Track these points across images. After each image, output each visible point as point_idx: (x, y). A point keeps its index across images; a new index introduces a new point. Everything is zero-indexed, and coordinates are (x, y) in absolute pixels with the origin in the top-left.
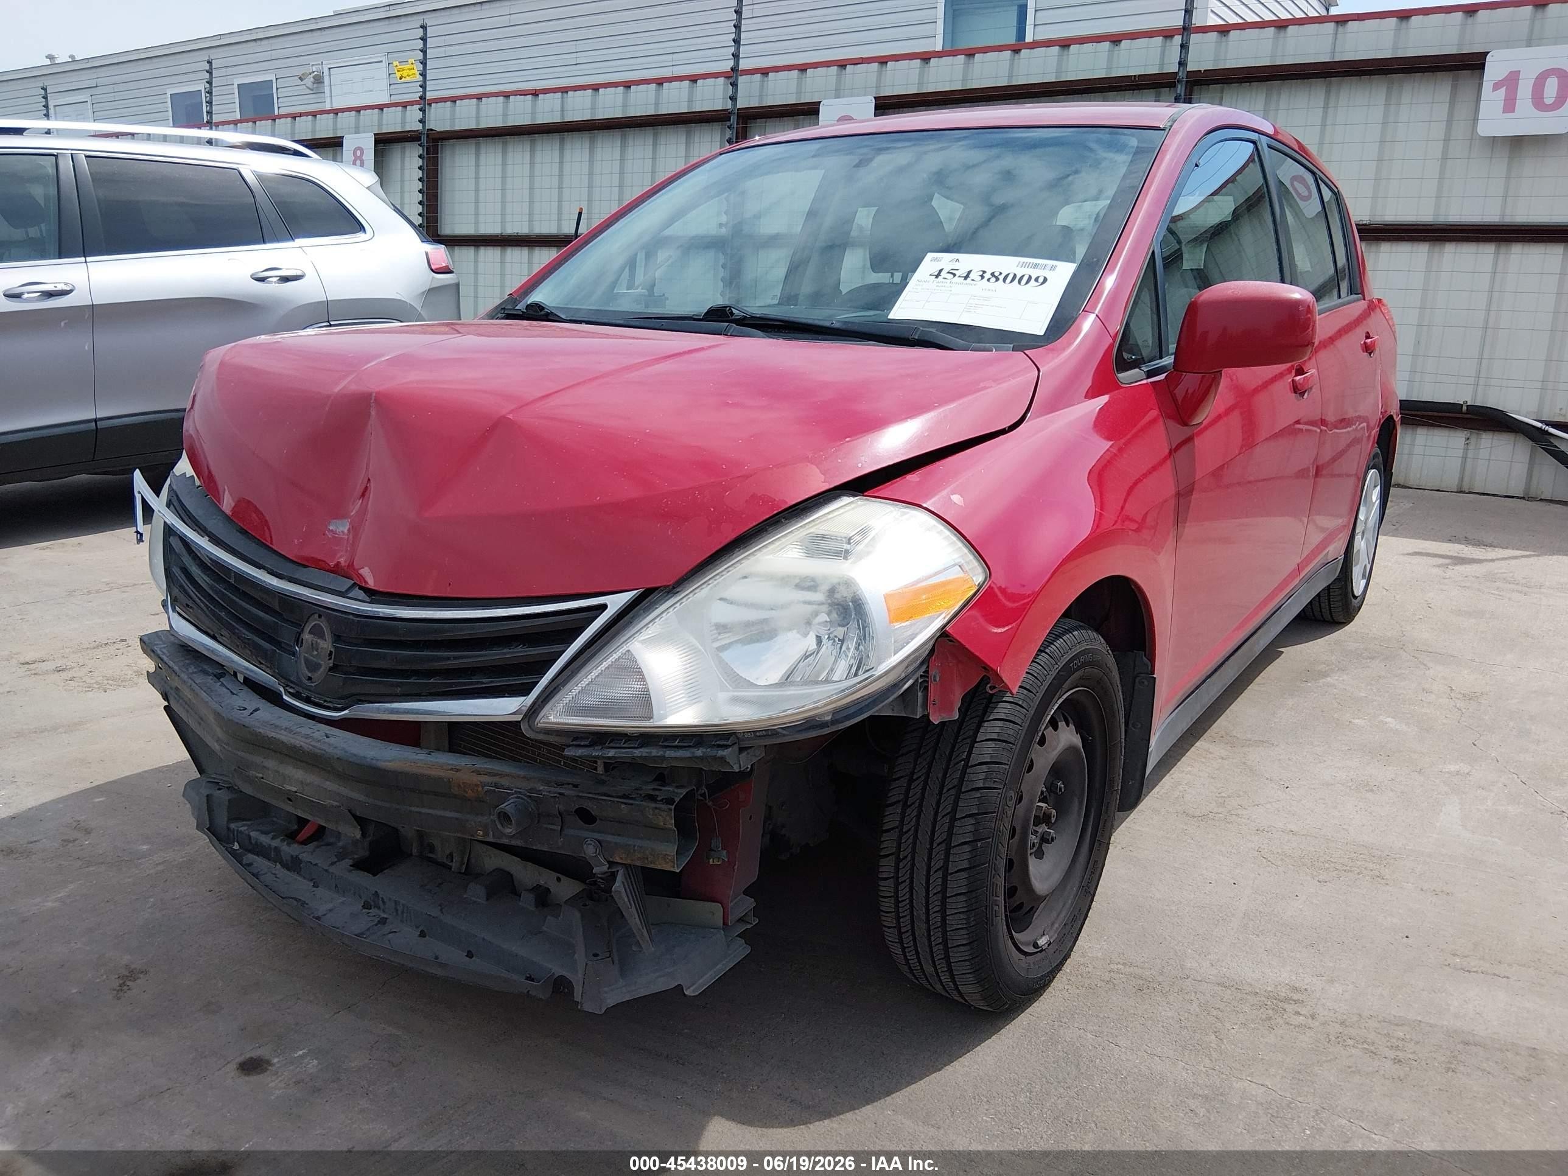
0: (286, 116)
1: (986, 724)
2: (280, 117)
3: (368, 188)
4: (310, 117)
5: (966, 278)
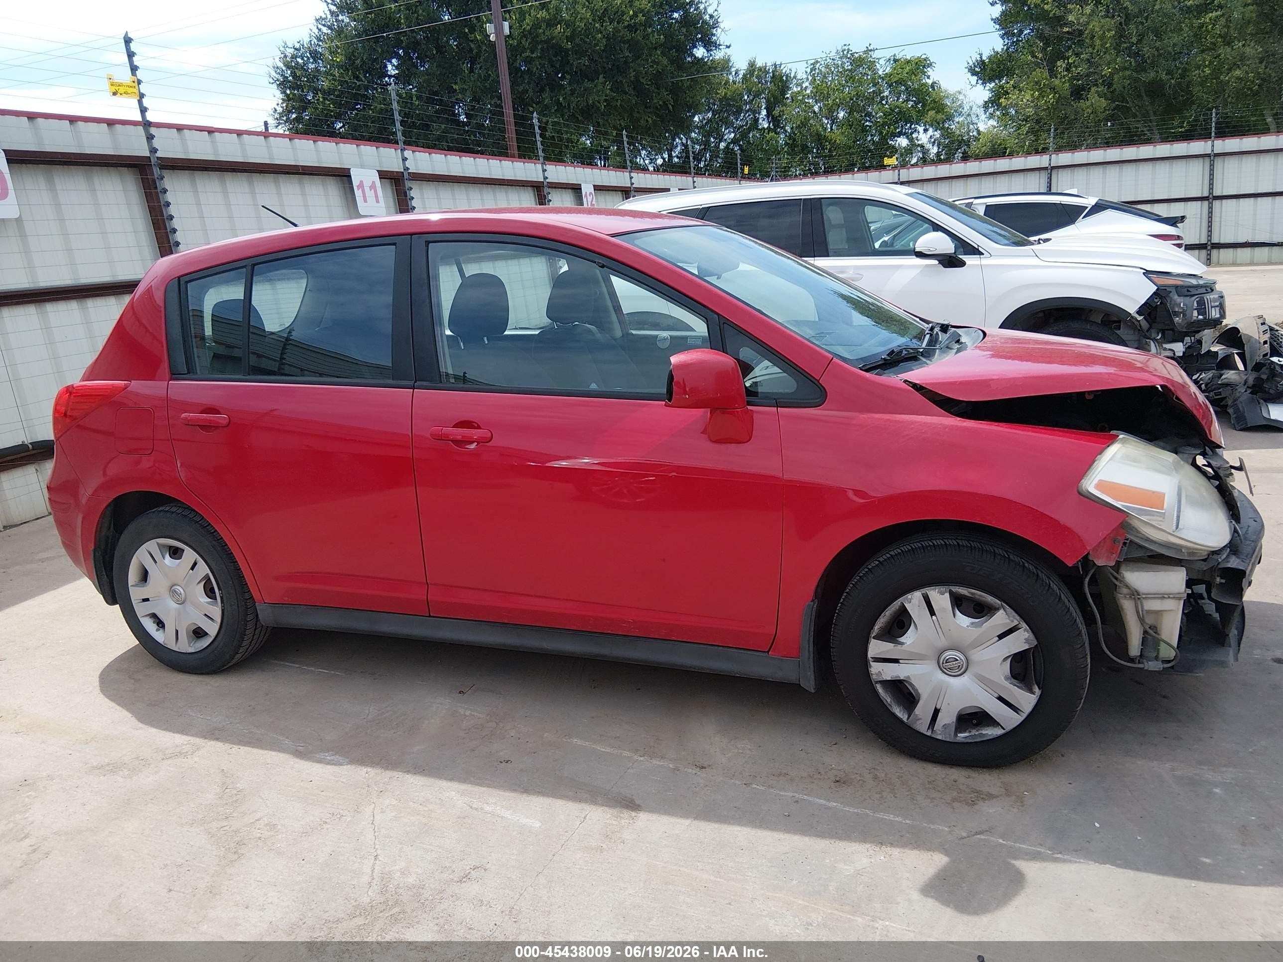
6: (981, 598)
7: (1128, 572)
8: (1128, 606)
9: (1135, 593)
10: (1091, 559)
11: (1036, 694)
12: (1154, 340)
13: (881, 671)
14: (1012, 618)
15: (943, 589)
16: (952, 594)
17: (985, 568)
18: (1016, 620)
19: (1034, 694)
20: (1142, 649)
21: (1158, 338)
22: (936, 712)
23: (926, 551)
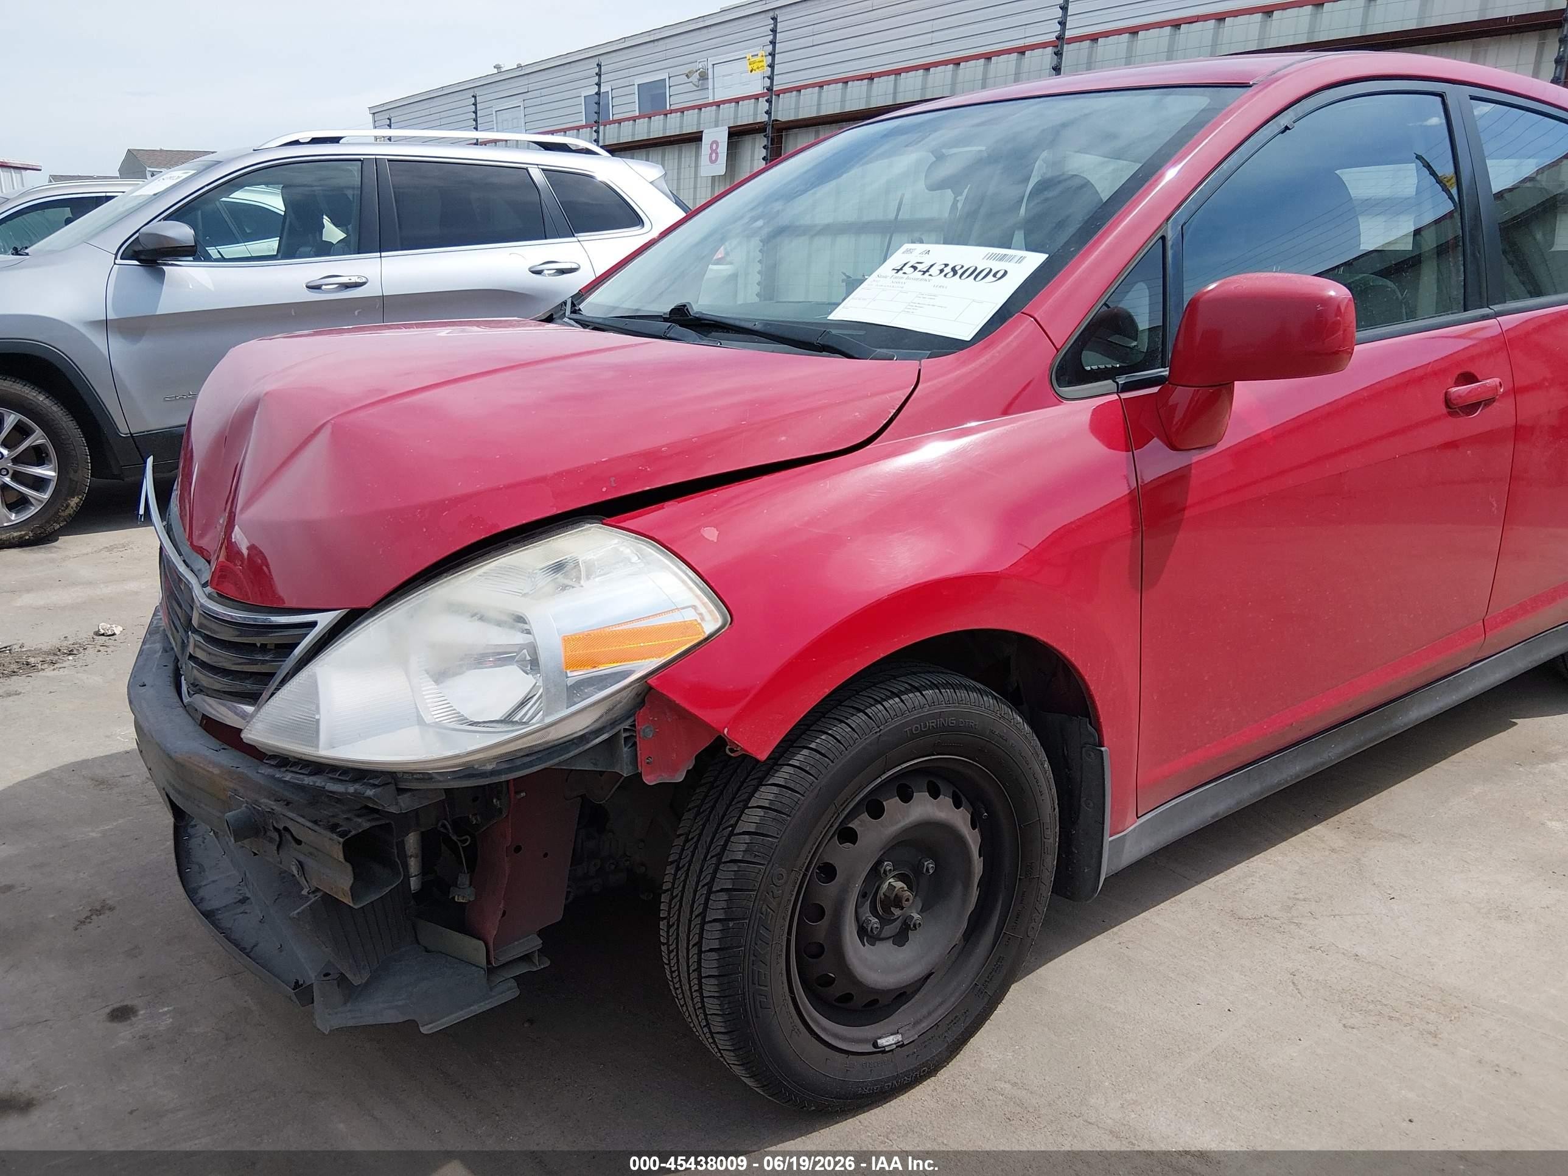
0: (676, 111)
1: (763, 789)
2: (671, 112)
3: (651, 183)
4: (679, 113)
5: (924, 273)
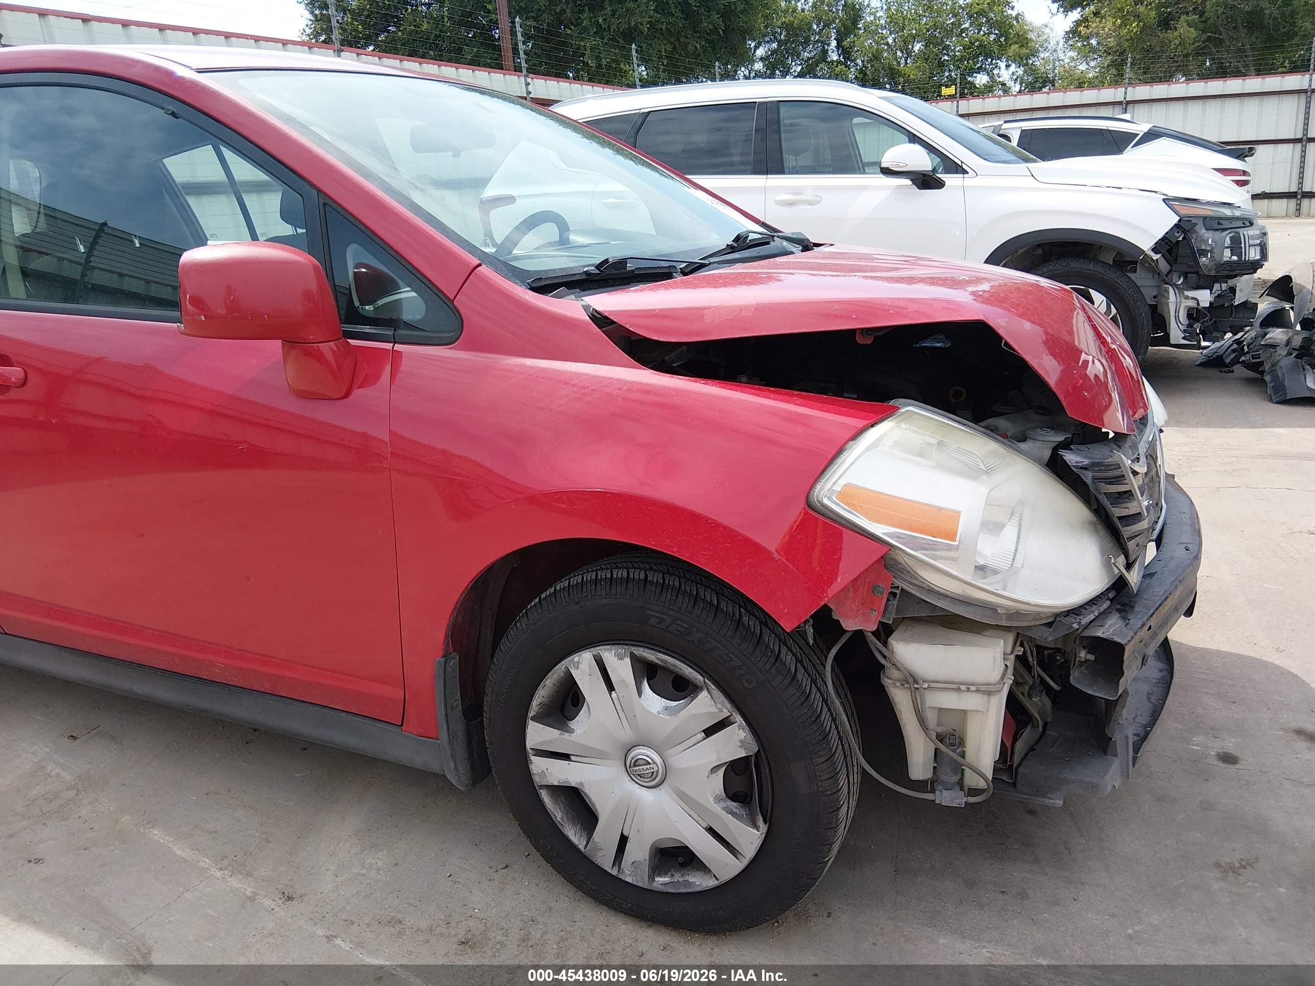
6: (676, 669)
7: (901, 643)
8: (901, 699)
9: (911, 680)
10: (835, 618)
11: (761, 829)
12: (1174, 286)
13: (545, 770)
14: (719, 706)
15: (621, 650)
16: (635, 659)
17: (678, 622)
18: (724, 709)
19: (758, 830)
20: (935, 767)
21: (1179, 283)
22: (623, 840)
23: (598, 587)
